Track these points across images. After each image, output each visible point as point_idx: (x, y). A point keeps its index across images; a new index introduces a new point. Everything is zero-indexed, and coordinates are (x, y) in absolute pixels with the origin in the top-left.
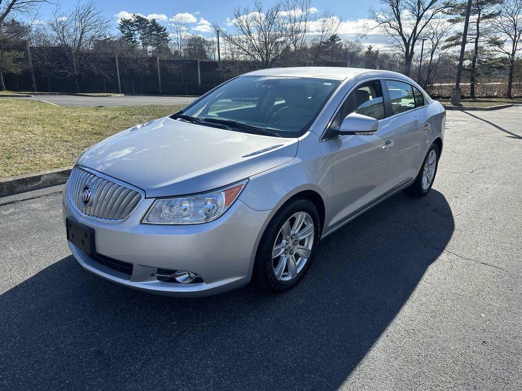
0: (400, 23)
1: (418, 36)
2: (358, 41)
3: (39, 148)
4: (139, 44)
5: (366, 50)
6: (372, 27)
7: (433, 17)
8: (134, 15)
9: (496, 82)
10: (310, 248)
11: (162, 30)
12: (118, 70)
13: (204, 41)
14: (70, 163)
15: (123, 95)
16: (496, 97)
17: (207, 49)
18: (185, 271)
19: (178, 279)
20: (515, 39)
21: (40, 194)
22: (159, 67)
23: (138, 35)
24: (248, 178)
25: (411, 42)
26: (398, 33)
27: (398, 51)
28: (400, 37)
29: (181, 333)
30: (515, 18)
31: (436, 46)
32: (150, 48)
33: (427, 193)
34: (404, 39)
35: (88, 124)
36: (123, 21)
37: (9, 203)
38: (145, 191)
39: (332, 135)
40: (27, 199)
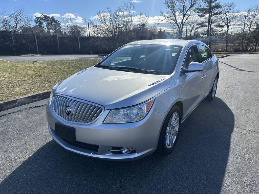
0: (175, 18)
1: (184, 24)
2: (155, 26)
3: (11, 85)
4: (46, 29)
5: (159, 30)
6: (162, 20)
7: (190, 15)
8: (42, 15)
9: (220, 44)
10: (177, 130)
11: (57, 22)
12: (36, 42)
13: (79, 27)
14: (31, 92)
15: (40, 55)
16: (221, 51)
17: (81, 31)
18: (125, 147)
19: (123, 152)
20: (228, 24)
21: (18, 110)
22: (58, 41)
23: (45, 25)
24: (155, 97)
25: (181, 27)
26: (175, 22)
27: (175, 31)
28: (176, 24)
29: (125, 181)
30: (227, 15)
31: (192, 28)
32: (51, 31)
33: (214, 98)
34: (178, 25)
35: (33, 71)
36: (36, 17)
37: (2, 116)
38: (104, 106)
39: (184, 73)
40: (12, 113)
